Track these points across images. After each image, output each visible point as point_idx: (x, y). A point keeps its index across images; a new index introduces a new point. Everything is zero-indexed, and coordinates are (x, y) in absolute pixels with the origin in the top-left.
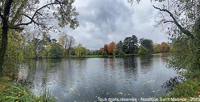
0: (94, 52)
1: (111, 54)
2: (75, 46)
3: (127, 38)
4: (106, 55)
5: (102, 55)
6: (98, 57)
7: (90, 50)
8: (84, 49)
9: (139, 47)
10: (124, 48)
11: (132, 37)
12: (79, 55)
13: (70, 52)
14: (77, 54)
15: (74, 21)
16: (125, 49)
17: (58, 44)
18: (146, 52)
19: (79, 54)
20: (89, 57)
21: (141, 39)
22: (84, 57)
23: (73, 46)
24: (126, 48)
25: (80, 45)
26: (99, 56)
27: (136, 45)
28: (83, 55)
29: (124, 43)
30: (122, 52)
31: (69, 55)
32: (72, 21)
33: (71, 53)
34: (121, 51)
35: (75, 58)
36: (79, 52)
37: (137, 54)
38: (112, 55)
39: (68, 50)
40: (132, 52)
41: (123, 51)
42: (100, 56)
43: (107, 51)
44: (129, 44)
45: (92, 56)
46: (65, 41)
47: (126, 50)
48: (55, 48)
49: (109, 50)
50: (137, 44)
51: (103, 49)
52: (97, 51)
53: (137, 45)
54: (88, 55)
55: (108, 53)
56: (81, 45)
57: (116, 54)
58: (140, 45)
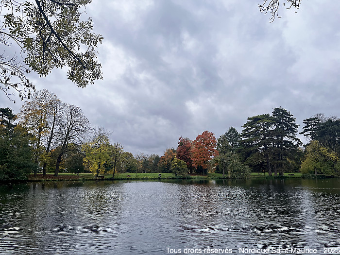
0: (146, 163)
1: (201, 170)
2: (84, 138)
3: (256, 119)
4: (186, 174)
5: (171, 172)
6: (159, 179)
7: (135, 157)
8: (114, 152)
9: (301, 148)
10: (246, 151)
11: (271, 115)
12: (97, 171)
13: (66, 158)
14: (91, 168)
15: (84, 59)
16: (249, 154)
17: (21, 128)
19: (96, 167)
20: (129, 180)
21: (308, 121)
22: (112, 180)
23: (77, 140)
24: (251, 152)
25: (102, 137)
26: (162, 174)
27: (290, 140)
28: (110, 173)
29: (244, 135)
30: (241, 166)
31: (62, 171)
32: (75, 58)
33: (70, 163)
34: (235, 161)
35: (84, 180)
36: (98, 161)
37: (297, 174)
38: (206, 174)
39: (58, 154)
40: (277, 167)
41: (243, 161)
42: (164, 175)
43: (186, 160)
44: (264, 138)
45: (141, 175)
46: (50, 120)
47: (255, 159)
48: (7, 143)
49: (195, 158)
50: (294, 138)
51: (175, 154)
52: (157, 158)
53: (295, 143)
54: (128, 171)
55: (191, 168)
56: (106, 139)
57: (218, 170)
58: (305, 140)
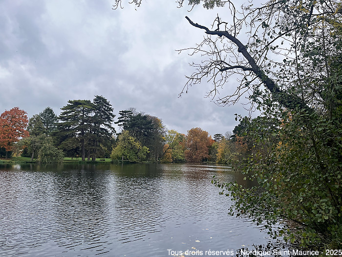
1: (4, 153)
18: (140, 154)
27: (106, 128)
29: (61, 118)
38: (9, 157)
41: (57, 145)
47: (69, 144)
50: (110, 127)
